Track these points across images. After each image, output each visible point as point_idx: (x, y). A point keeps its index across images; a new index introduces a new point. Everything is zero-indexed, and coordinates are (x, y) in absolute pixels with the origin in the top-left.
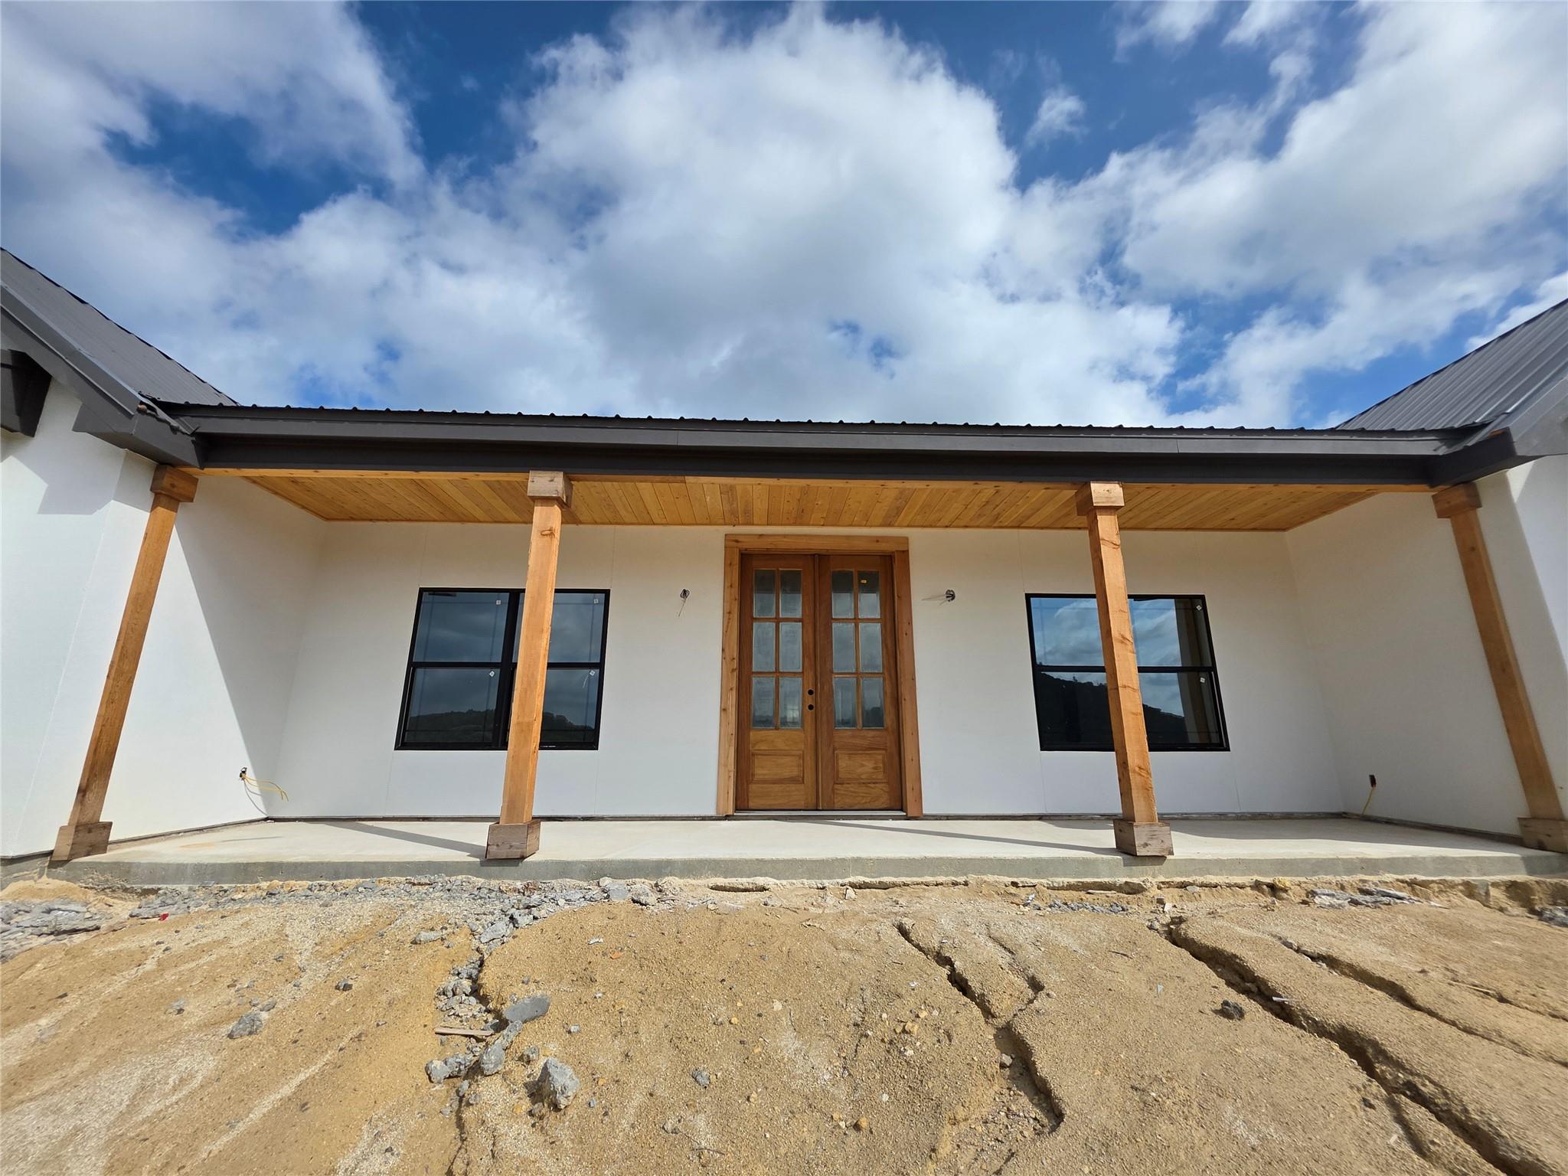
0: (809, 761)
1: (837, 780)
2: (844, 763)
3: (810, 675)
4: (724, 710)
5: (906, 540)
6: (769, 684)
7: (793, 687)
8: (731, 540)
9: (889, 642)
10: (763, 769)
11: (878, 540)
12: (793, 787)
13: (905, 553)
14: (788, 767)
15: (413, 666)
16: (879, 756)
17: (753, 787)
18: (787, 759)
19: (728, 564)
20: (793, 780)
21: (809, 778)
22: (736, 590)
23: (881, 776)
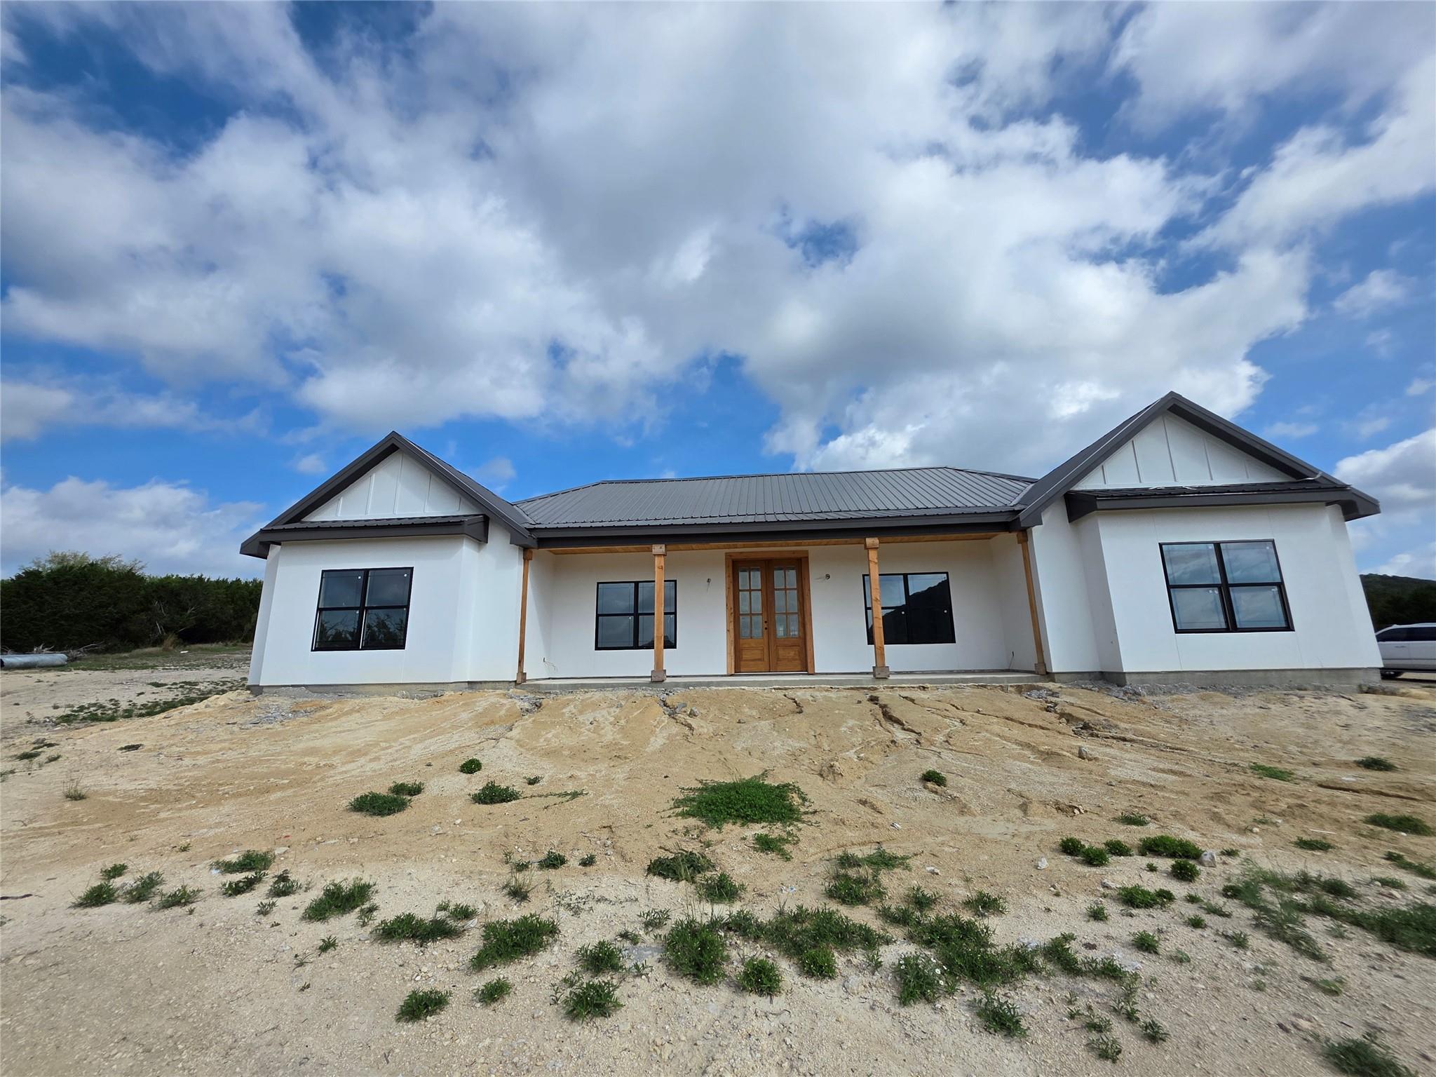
0: (766, 651)
1: (778, 659)
2: (781, 652)
3: (765, 614)
4: (728, 631)
5: (807, 552)
6: (748, 619)
7: (759, 620)
8: (728, 556)
9: (801, 600)
10: (746, 655)
11: (794, 552)
12: (760, 662)
13: (807, 558)
14: (757, 654)
15: (598, 616)
16: (797, 649)
17: (742, 663)
18: (756, 651)
19: (727, 567)
20: (759, 660)
21: (766, 659)
22: (731, 578)
23: (797, 657)
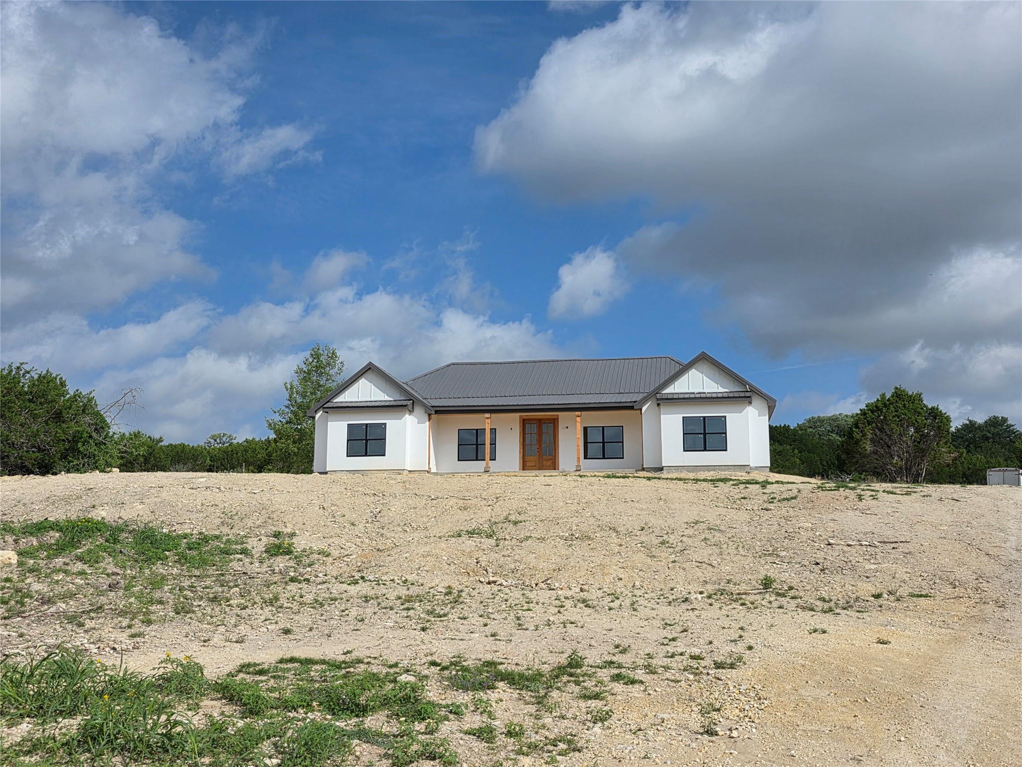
0: (537, 462)
1: (543, 466)
2: (544, 462)
3: (538, 444)
4: (520, 452)
5: (558, 415)
6: (529, 447)
7: (535, 447)
8: (520, 419)
9: (554, 438)
10: (528, 461)
11: (552, 417)
13: (558, 420)
14: (533, 463)
15: (459, 445)
16: (551, 461)
17: (526, 465)
19: (520, 423)
20: (534, 466)
21: (538, 466)
22: (522, 428)
23: (551, 464)
